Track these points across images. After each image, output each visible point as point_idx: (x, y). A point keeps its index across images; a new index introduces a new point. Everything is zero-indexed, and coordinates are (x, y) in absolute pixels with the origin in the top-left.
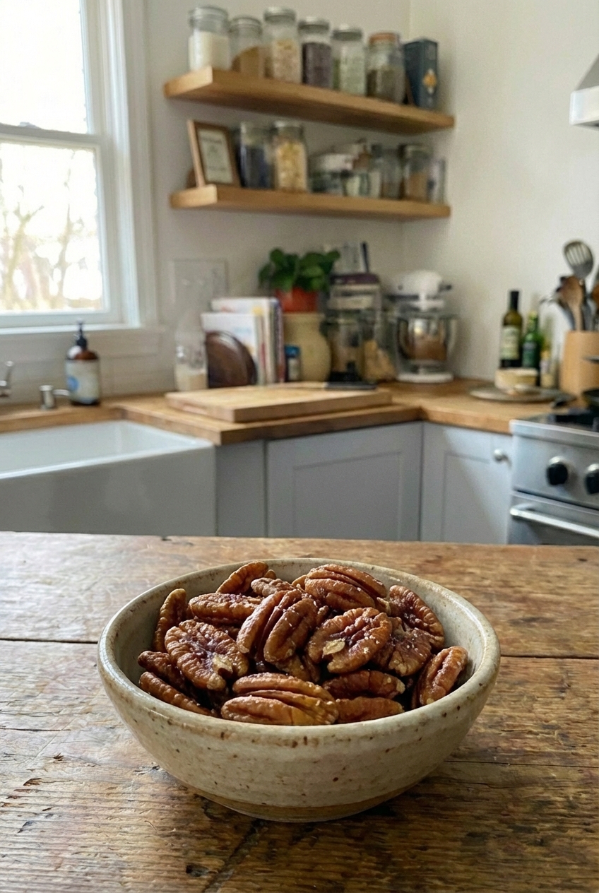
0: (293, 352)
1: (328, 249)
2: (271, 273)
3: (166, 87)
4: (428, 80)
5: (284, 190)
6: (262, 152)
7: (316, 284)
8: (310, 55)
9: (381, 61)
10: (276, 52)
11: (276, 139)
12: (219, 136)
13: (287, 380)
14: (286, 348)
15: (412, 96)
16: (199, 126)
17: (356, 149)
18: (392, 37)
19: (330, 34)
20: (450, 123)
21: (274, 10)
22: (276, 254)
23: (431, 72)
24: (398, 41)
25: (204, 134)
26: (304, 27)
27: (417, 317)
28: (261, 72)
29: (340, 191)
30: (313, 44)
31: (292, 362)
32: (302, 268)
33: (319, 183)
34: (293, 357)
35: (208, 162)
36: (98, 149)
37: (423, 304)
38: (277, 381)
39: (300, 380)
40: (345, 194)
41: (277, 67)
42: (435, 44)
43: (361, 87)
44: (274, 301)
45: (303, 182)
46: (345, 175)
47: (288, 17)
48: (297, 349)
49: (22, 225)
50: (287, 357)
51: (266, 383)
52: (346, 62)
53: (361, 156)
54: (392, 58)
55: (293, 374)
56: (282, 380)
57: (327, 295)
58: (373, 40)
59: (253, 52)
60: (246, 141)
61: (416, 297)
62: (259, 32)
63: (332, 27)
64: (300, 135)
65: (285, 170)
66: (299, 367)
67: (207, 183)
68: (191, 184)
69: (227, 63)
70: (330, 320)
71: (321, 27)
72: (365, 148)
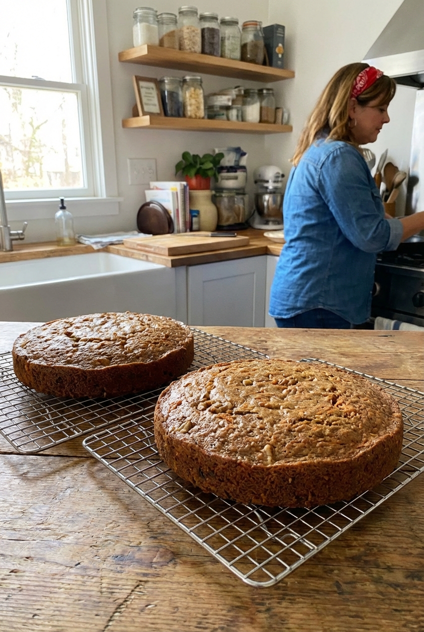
0: (195, 214)
1: (217, 151)
2: (183, 166)
3: (121, 55)
4: (279, 49)
5: (190, 117)
6: (177, 94)
7: (210, 173)
8: (206, 35)
9: (250, 38)
10: (186, 33)
11: (185, 86)
12: (152, 85)
13: (191, 230)
14: (191, 211)
15: (269, 60)
16: (138, 79)
17: (234, 92)
18: (255, 23)
19: (219, 21)
20: (292, 75)
21: (184, 8)
22: (185, 155)
23: (280, 45)
24: (260, 25)
25: (142, 84)
26: (203, 18)
27: (267, 193)
28: (177, 47)
29: (225, 117)
30: (208, 28)
31: (194, 219)
32: (202, 164)
33: (212, 113)
34: (195, 216)
35: (144, 100)
36: (79, 92)
37: (271, 186)
38: (186, 231)
39: (199, 230)
40: (228, 119)
41: (187, 42)
42: (283, 27)
43: (238, 54)
44: (185, 183)
45: (202, 113)
46: (228, 108)
47: (193, 12)
48: (198, 212)
49: (34, 132)
50: (192, 216)
51: (179, 232)
52: (228, 39)
53: (237, 96)
54: (256, 36)
55: (195, 227)
56: (188, 230)
57: (216, 180)
58: (245, 26)
59: (171, 35)
60: (167, 87)
61: (267, 182)
62: (175, 22)
63: (219, 18)
64: (201, 83)
65: (191, 105)
66: (199, 222)
67: (145, 114)
68: (136, 114)
69: (156, 42)
70: (218, 195)
71: (214, 18)
72: (240, 90)
